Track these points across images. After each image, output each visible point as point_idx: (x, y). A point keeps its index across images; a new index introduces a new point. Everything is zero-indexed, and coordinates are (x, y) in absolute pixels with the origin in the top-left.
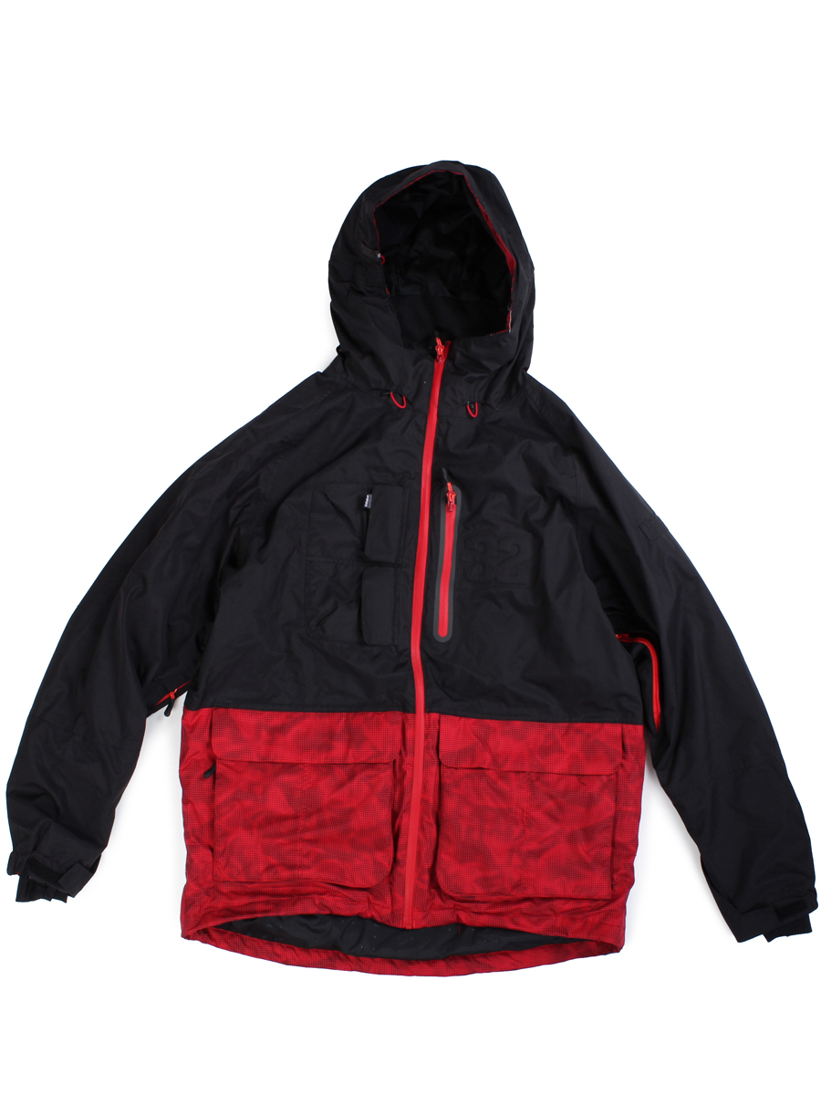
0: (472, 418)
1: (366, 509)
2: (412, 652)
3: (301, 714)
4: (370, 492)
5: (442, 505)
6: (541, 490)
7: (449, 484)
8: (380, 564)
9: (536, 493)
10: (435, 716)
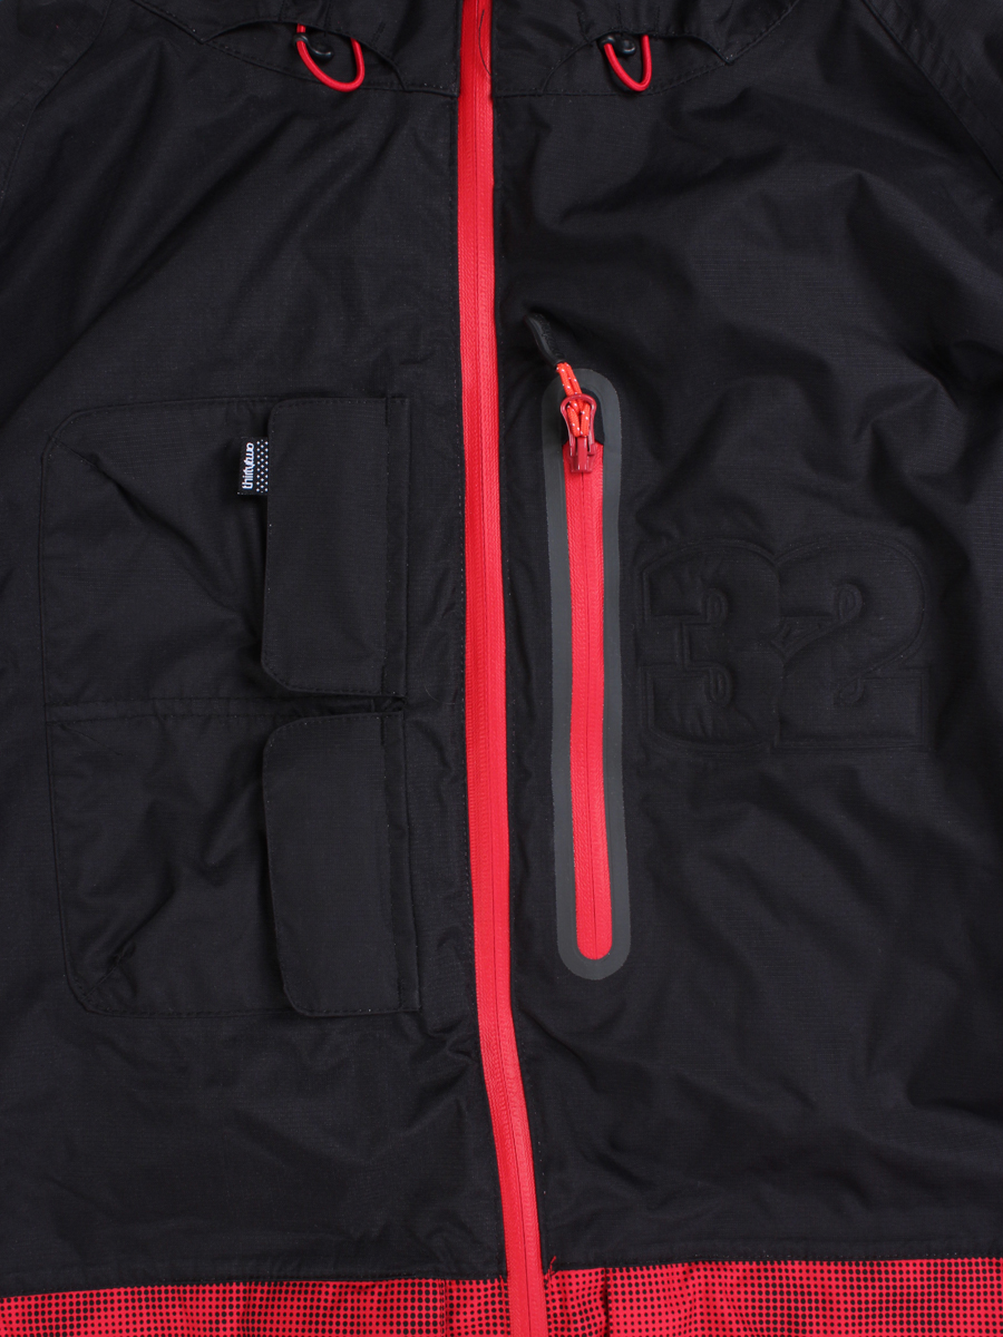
0: (631, 94)
1: (254, 498)
2: (484, 1023)
3: (80, 1296)
4: (261, 431)
5: (549, 453)
6: (936, 359)
7: (564, 369)
8: (326, 704)
9: (917, 375)
10: (583, 1280)
